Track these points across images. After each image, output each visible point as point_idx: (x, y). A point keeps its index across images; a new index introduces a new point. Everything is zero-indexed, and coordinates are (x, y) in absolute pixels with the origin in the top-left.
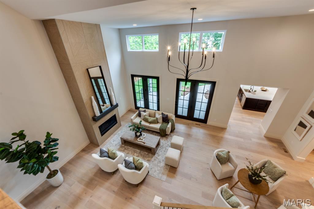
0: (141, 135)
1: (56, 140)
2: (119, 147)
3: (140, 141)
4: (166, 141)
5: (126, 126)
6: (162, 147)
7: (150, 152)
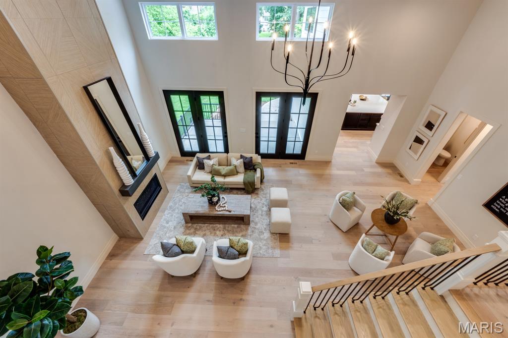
0: (219, 200)
1: (66, 255)
2: (182, 230)
3: (222, 211)
4: (257, 198)
5: (179, 190)
6: (255, 210)
7: (242, 222)
